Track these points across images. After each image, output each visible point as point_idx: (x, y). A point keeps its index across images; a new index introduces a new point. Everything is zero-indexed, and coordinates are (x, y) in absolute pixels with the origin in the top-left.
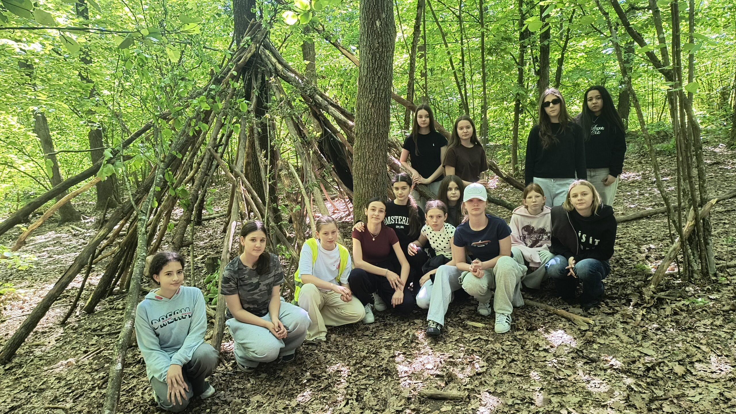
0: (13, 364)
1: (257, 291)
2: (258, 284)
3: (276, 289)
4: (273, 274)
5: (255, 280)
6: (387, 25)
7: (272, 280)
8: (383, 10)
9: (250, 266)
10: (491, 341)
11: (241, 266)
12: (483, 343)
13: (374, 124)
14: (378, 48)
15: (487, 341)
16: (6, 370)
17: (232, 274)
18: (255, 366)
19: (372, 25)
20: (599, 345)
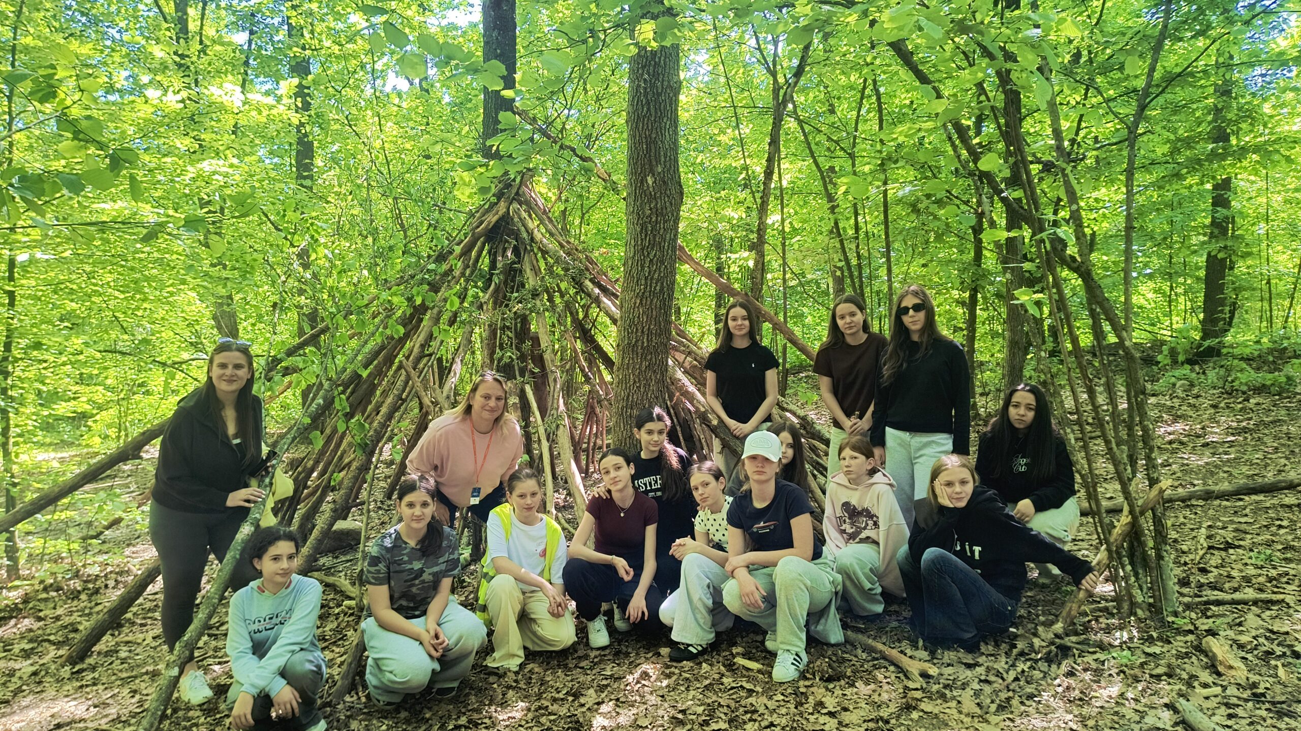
0: (85, 666)
1: (417, 582)
2: (421, 571)
3: (446, 583)
4: (445, 558)
5: (417, 565)
6: (664, 182)
7: (443, 567)
8: (658, 161)
9: (412, 543)
10: (757, 692)
11: (399, 543)
12: (743, 694)
13: (643, 332)
14: (650, 216)
15: (750, 692)
16: (73, 673)
17: (384, 552)
18: (396, 699)
19: (642, 182)
20: (921, 714)
